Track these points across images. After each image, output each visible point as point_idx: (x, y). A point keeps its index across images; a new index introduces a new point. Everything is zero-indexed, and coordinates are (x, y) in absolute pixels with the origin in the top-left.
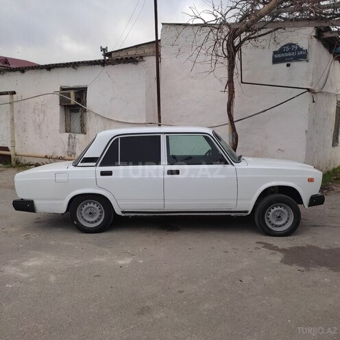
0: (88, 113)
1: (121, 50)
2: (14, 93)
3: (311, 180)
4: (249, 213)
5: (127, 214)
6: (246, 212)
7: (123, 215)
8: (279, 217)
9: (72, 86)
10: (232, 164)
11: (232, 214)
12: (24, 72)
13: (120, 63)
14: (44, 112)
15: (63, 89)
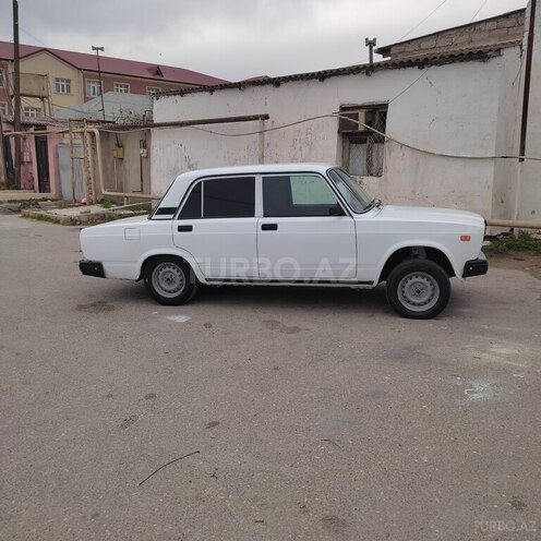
0: (387, 144)
1: (409, 42)
2: (267, 117)
3: (465, 238)
4: (375, 284)
5: (213, 283)
6: (372, 283)
7: (208, 283)
8: (418, 292)
9: (360, 103)
10: (351, 215)
11: (353, 286)
12: (279, 85)
13: (453, 62)
14: (310, 145)
15: (343, 109)
